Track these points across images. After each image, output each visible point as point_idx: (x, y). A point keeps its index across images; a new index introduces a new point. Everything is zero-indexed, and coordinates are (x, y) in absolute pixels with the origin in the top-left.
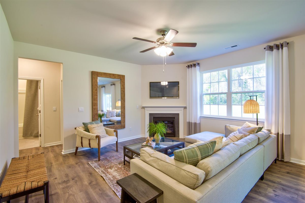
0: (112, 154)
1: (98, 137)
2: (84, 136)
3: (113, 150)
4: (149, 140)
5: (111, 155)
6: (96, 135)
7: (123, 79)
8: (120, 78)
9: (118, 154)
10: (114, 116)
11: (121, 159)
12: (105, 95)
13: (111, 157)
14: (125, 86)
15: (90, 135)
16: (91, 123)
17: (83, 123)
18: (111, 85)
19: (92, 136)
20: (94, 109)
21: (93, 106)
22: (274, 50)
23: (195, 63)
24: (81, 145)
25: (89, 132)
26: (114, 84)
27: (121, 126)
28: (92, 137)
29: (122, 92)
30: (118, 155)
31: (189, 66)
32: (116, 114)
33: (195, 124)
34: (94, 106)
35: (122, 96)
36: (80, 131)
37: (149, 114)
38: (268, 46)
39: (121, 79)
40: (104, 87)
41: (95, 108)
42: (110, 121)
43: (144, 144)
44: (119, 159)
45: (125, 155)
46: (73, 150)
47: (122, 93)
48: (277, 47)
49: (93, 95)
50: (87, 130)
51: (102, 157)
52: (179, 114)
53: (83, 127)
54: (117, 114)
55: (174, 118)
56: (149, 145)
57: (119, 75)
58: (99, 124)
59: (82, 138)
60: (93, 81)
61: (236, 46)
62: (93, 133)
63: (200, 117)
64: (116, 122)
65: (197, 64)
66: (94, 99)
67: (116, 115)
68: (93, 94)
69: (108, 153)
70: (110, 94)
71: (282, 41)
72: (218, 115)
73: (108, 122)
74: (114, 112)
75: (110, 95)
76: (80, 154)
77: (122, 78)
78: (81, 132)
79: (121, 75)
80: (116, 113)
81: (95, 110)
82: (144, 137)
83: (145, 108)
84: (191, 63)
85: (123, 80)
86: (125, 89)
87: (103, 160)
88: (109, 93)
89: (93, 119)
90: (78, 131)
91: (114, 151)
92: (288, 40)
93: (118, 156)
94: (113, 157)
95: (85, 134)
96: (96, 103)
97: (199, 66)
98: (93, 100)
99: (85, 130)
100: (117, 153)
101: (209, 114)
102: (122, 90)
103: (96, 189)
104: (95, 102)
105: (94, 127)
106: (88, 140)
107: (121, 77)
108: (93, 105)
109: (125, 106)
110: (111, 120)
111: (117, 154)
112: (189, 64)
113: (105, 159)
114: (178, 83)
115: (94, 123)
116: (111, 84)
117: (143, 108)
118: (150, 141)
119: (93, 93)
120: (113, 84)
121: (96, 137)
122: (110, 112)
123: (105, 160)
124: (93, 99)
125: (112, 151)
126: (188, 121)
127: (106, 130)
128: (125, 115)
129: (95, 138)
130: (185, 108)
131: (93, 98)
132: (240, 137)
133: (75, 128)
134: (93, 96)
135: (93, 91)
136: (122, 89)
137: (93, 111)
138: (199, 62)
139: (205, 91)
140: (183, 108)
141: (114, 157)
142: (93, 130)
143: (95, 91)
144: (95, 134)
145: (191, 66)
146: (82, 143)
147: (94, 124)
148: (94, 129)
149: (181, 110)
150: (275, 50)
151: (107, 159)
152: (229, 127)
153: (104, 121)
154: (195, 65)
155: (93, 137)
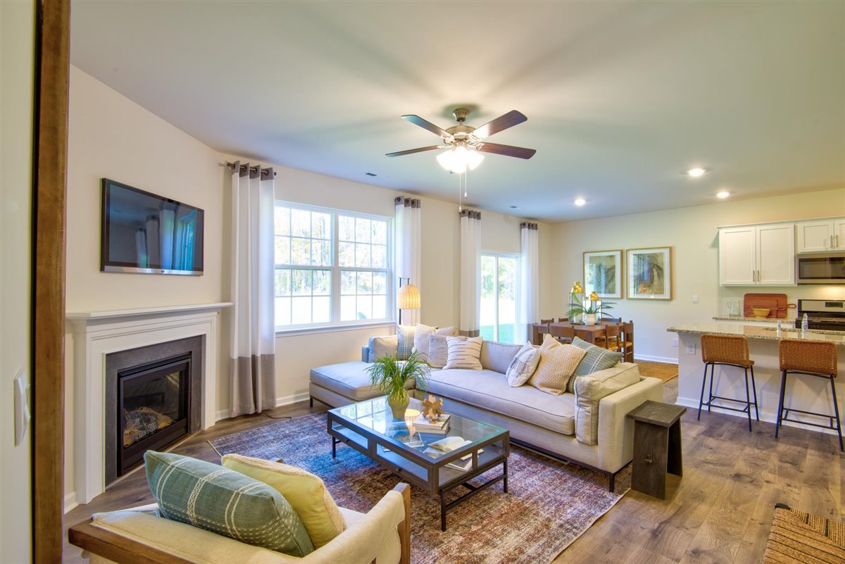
31: (241, 168)
37: (107, 355)
52: (204, 336)
55: (189, 356)
83: (87, 329)
103: (611, 559)
112: (243, 161)
114: (201, 213)
126: (237, 355)
149: (210, 322)
152: (380, 341)
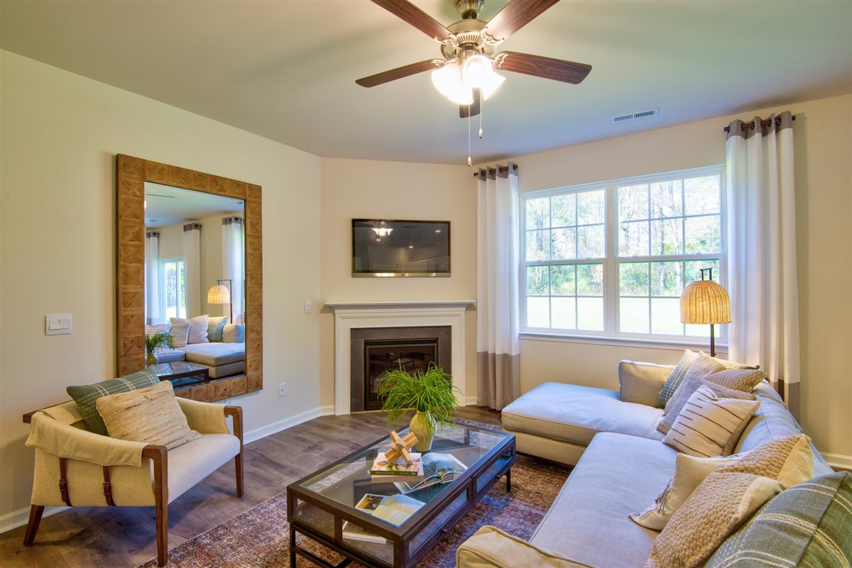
0: (218, 513)
1: (156, 456)
2: (79, 455)
3: (219, 490)
4: (400, 447)
5: (216, 519)
6: (144, 445)
7: (253, 200)
8: (244, 193)
9: (245, 508)
10: (202, 341)
11: (271, 539)
12: (161, 263)
13: (216, 530)
14: (261, 228)
15: (109, 449)
16: (112, 387)
17: (71, 391)
18: (185, 230)
19: (122, 452)
20: (128, 320)
21: (121, 307)
22: (756, 134)
23: (504, 163)
24: (59, 494)
25: (106, 433)
26: (196, 226)
27: (245, 381)
28: (120, 458)
29: (249, 251)
30: (250, 518)
31: (483, 174)
32: (208, 331)
33: (506, 358)
34: (127, 305)
35: (249, 262)
36: (56, 430)
37: (352, 329)
38: (738, 121)
39: (248, 198)
40: (154, 234)
41: (131, 313)
42: (186, 359)
43: (380, 464)
44: (256, 537)
45: (296, 526)
46: (15, 519)
47: (252, 254)
48: (765, 127)
49: (121, 259)
50: (93, 421)
51: (174, 541)
52: (450, 327)
53: (69, 409)
54: (214, 331)
55: (435, 341)
56: (402, 469)
57: (238, 185)
58: (155, 387)
59: (64, 463)
60: (122, 196)
61: (652, 113)
62: (122, 437)
63: (520, 334)
64: (212, 362)
65: (511, 168)
66: (126, 274)
67: (206, 334)
68: (122, 253)
69: (197, 511)
70: (181, 260)
71: (777, 111)
72: (574, 328)
73: (177, 363)
74: (199, 325)
75: (181, 265)
76: (55, 537)
77: (250, 194)
78: (59, 437)
79: (245, 183)
80: (206, 328)
81: (132, 325)
82: (331, 413)
83: (336, 311)
84: (493, 165)
85: (253, 205)
86: (261, 237)
87: (182, 557)
88: (175, 257)
89: (122, 364)
90: (41, 432)
91: (224, 497)
92: (794, 109)
93: (252, 523)
94: (227, 528)
95: (80, 446)
96: (135, 294)
97: (517, 174)
98: (121, 280)
99: (83, 421)
100: (244, 504)
101: (546, 326)
102: (250, 242)
104: (131, 289)
105: (130, 403)
106: (101, 472)
107: (248, 192)
108: (121, 301)
109: (261, 305)
110: (188, 357)
111: (242, 509)
112: (484, 166)
113: (190, 548)
114: (447, 225)
115: (128, 383)
116: (185, 226)
117: (330, 309)
118: (404, 451)
119: (121, 248)
120: (193, 226)
121: (143, 456)
122: (186, 327)
123: (189, 553)
124: (121, 274)
125: (216, 496)
126: (480, 349)
127: (185, 409)
128: (261, 339)
129: (137, 459)
130: (470, 307)
131: (121, 271)
132: (748, 412)
133: (27, 418)
134: (121, 263)
135: (121, 241)
136: (249, 239)
137: (121, 329)
138: (516, 163)
139: (531, 256)
140: (464, 309)
141: (235, 532)
142: (126, 419)
143: (131, 243)
144: (133, 439)
145: (492, 172)
146: (64, 488)
147: (128, 390)
148: (130, 413)
149: (458, 315)
150: (757, 136)
151: (202, 547)
152: (632, 368)
153: (163, 360)
154: (504, 171)
155: (129, 458)
